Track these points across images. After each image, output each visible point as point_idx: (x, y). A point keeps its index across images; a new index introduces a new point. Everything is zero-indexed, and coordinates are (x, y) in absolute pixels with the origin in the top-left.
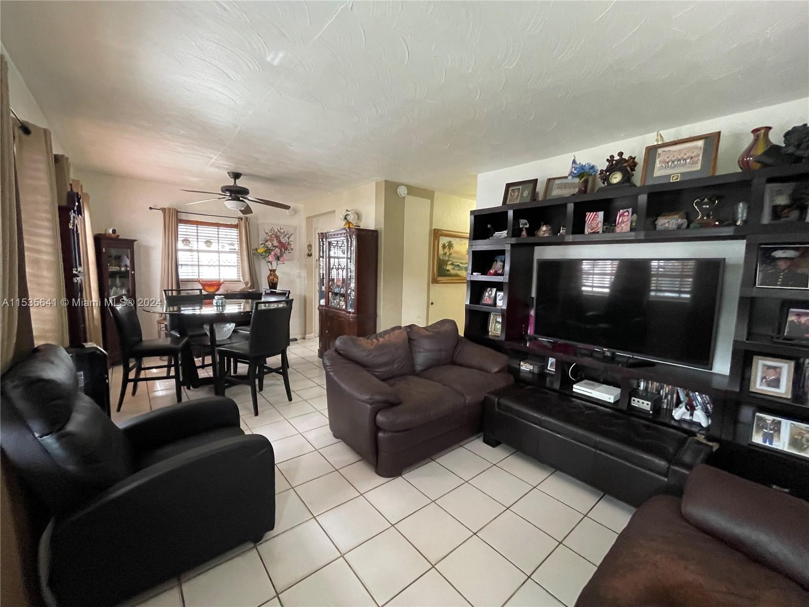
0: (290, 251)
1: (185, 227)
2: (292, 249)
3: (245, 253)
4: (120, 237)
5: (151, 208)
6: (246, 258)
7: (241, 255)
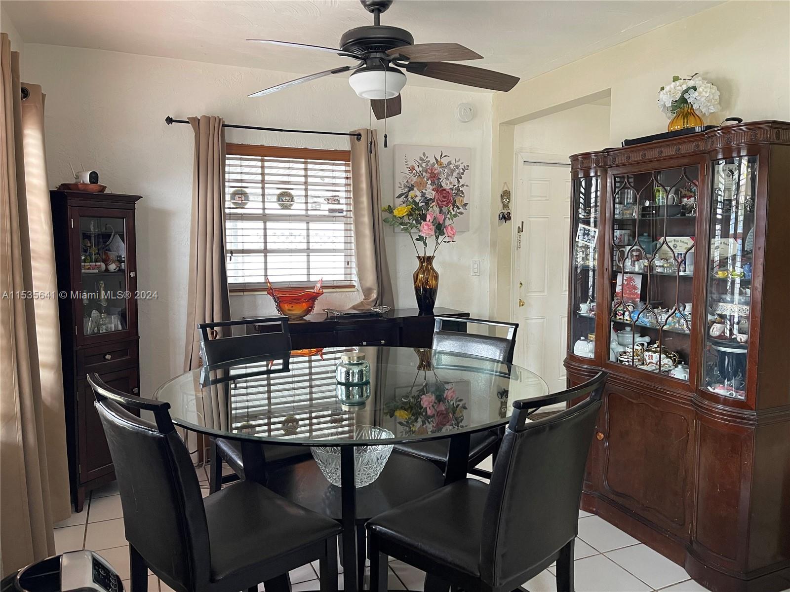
0: (461, 210)
1: (238, 162)
2: (465, 205)
3: (366, 219)
4: (107, 191)
5: (169, 120)
6: (367, 232)
7: (357, 223)
